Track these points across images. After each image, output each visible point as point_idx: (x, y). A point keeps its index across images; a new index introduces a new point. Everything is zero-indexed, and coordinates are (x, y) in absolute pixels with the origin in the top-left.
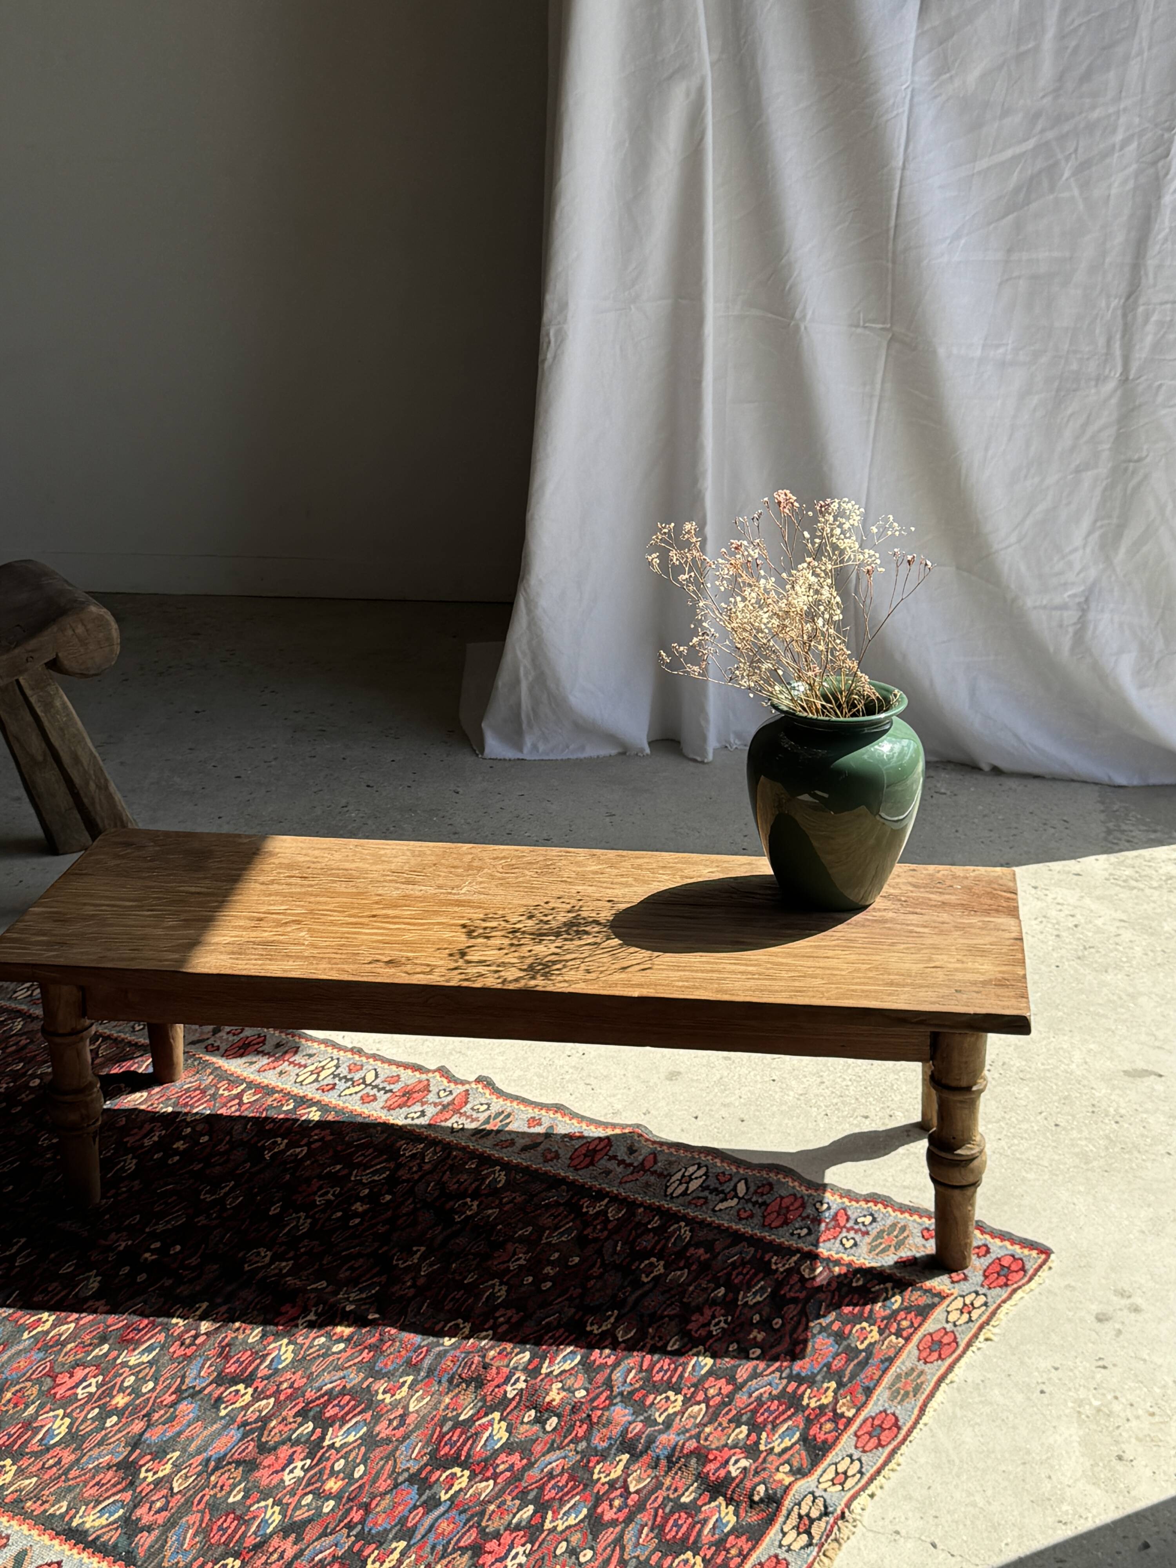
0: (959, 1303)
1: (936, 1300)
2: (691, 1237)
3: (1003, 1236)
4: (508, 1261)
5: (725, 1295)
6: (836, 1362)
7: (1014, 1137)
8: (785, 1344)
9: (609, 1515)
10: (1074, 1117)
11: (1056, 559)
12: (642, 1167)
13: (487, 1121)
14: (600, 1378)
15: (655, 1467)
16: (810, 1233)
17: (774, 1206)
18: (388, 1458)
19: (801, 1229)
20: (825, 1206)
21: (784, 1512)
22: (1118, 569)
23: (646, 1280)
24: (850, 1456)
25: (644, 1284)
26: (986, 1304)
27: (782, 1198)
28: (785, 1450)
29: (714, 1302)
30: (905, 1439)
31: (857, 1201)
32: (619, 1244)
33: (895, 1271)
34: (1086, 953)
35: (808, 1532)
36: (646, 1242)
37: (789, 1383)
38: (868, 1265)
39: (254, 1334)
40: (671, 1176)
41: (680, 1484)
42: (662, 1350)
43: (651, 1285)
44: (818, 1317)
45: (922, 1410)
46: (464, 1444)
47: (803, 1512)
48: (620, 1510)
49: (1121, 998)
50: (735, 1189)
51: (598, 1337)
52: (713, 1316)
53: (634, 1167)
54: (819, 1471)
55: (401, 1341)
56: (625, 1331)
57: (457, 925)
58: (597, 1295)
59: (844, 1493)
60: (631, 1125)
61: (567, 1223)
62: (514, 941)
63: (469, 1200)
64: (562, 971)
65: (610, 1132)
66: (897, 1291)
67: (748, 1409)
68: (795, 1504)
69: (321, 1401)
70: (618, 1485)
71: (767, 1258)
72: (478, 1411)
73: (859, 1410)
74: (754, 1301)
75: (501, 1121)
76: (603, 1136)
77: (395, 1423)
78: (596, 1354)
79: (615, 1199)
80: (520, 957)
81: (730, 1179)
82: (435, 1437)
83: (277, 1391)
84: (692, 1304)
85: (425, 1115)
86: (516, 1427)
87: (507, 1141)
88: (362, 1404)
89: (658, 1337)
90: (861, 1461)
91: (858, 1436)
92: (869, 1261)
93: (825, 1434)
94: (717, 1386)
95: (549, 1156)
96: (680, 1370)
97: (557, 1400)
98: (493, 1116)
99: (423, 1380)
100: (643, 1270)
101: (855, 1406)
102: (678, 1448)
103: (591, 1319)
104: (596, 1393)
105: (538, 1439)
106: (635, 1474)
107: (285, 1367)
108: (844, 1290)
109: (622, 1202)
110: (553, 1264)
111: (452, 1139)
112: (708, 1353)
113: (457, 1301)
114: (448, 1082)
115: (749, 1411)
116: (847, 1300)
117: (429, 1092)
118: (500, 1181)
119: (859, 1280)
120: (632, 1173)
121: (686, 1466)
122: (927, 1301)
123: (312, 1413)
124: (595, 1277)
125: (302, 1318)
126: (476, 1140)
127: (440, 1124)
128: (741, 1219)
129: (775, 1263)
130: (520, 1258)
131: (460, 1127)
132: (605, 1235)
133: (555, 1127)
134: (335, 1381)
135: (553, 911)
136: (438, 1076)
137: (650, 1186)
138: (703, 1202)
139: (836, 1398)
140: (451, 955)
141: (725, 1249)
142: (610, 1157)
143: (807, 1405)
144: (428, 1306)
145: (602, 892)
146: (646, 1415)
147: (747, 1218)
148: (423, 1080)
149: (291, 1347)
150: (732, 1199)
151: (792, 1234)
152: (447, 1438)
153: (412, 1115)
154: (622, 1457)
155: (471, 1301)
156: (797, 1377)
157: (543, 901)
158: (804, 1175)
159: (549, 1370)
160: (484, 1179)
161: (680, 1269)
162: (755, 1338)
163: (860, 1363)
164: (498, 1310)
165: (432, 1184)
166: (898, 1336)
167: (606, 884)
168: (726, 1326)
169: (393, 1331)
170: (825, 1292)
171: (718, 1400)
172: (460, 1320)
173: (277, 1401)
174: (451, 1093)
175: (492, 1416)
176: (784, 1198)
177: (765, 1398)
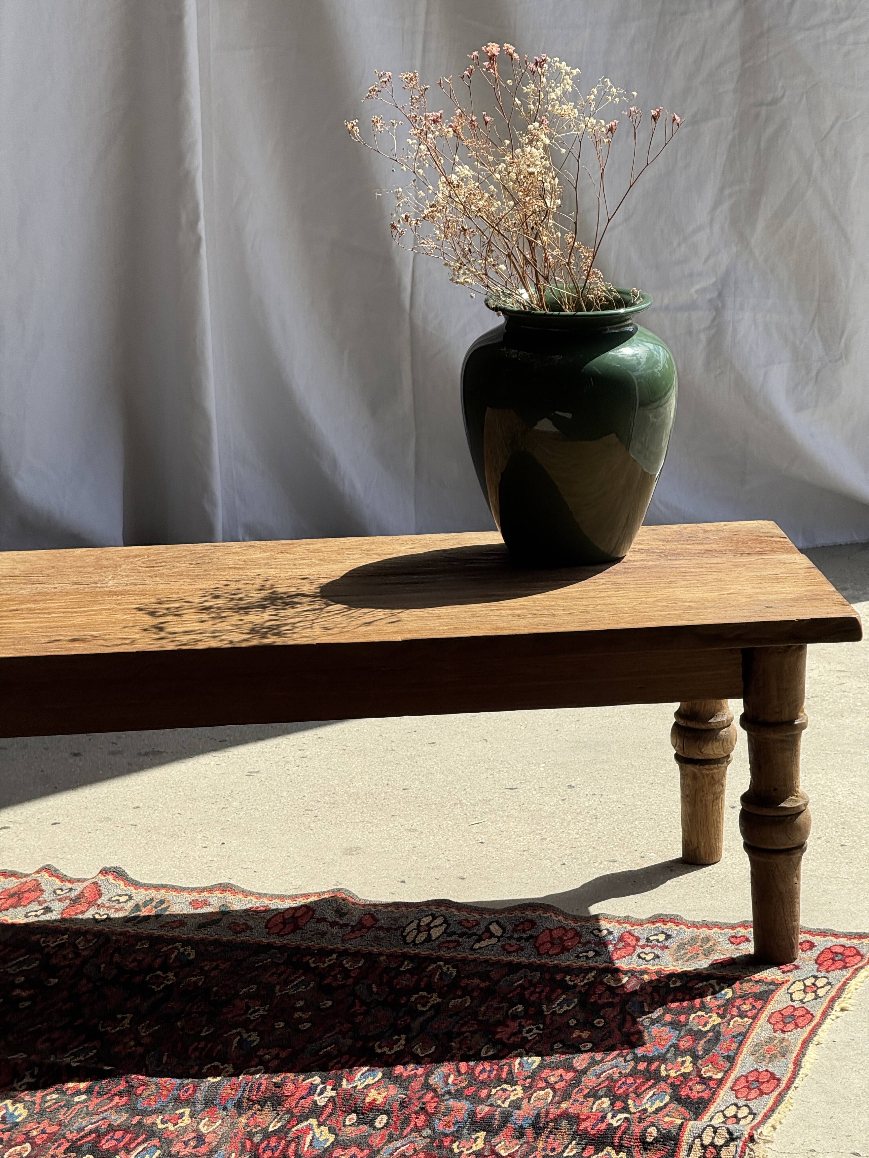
0: (800, 986)
1: (772, 987)
2: (457, 972)
3: (823, 933)
4: (246, 1013)
5: (526, 1010)
6: (682, 1043)
8: (617, 1037)
10: (860, 838)
11: (675, 243)
12: (361, 925)
13: (137, 907)
14: (417, 1084)
15: (521, 1135)
16: (597, 954)
17: (545, 937)
19: (587, 952)
20: (605, 932)
21: (685, 1146)
22: (757, 252)
23: (425, 1009)
24: (736, 1105)
25: (423, 1013)
26: (829, 983)
27: (551, 930)
28: (659, 1110)
29: (515, 1017)
30: (788, 1087)
31: (641, 925)
32: (374, 986)
33: (713, 971)
36: (406, 981)
37: (636, 1064)
38: (680, 971)
40: (404, 928)
41: (555, 1145)
42: (478, 1058)
43: (432, 1012)
44: (644, 1013)
45: (797, 1064)
46: (287, 1146)
47: (706, 1142)
50: (487, 929)
51: (393, 1056)
52: (521, 1026)
53: (352, 926)
54: (706, 1118)
55: (156, 1084)
56: (423, 1049)
57: (128, 609)
58: (372, 1027)
59: (744, 1127)
60: (329, 891)
61: (299, 977)
62: (213, 615)
63: (159, 973)
64: (296, 630)
65: (303, 901)
66: (725, 985)
67: (602, 1086)
68: (695, 1138)
69: (89, 1138)
70: (486, 1154)
71: (558, 977)
72: (289, 1122)
73: (727, 1072)
74: (563, 1010)
75: (155, 907)
76: (295, 906)
77: (192, 1144)
78: (399, 1069)
79: (345, 953)
80: (233, 625)
81: (478, 924)
82: (248, 1146)
83: (28, 1138)
84: (492, 1020)
85: (52, 911)
86: (340, 1130)
87: (174, 922)
88: (142, 1134)
89: (466, 1048)
90: (748, 1107)
91: (735, 1090)
92: (680, 967)
93: (699, 1093)
94: (556, 1075)
95: (238, 929)
96: (506, 1069)
97: (380, 1100)
98: (141, 904)
99: (203, 1110)
100: (416, 1002)
101: (721, 1071)
102: (542, 1115)
103: (377, 1044)
104: (418, 1095)
105: (371, 1135)
106: (500, 1145)
107: (25, 1120)
108: (663, 991)
109: (356, 955)
110: (302, 1009)
111: (101, 927)
112: (530, 1054)
113: (203, 1049)
114: (62, 881)
115: (604, 1087)
116: (670, 998)
117: (42, 891)
118: (189, 955)
119: (676, 982)
120: (352, 931)
121: (557, 1129)
122: (762, 989)
123: (84, 1148)
124: (361, 1014)
125: (17, 1082)
126: (134, 925)
127: (76, 917)
128: (509, 953)
129: (570, 980)
130: (258, 1010)
131: (105, 917)
132: (350, 981)
133: (229, 905)
134: (95, 1123)
135: (239, 591)
136: (47, 876)
137: (382, 939)
138: (455, 944)
139: (697, 1067)
140: (145, 630)
141: (504, 976)
142: (318, 919)
143: (667, 1075)
144: (168, 1057)
145: (287, 573)
146: (488, 1103)
147: (516, 951)
148: (26, 882)
149: (20, 1106)
150: (490, 938)
151: (578, 957)
152: (263, 1145)
153: (34, 913)
154: (479, 1134)
155: (219, 1048)
156: (644, 1058)
157: (220, 585)
158: (566, 911)
159: (350, 1086)
160: (167, 955)
161: (460, 997)
162: (580, 1036)
163: (709, 1041)
164: (258, 1050)
165: (103, 965)
166: (742, 1017)
167: (287, 567)
168: (541, 1032)
169: (141, 1077)
170: (641, 995)
171: (563, 1084)
172: (216, 1063)
173: (33, 1145)
174: (71, 889)
175: (309, 1122)
176: (552, 930)
177: (616, 1076)
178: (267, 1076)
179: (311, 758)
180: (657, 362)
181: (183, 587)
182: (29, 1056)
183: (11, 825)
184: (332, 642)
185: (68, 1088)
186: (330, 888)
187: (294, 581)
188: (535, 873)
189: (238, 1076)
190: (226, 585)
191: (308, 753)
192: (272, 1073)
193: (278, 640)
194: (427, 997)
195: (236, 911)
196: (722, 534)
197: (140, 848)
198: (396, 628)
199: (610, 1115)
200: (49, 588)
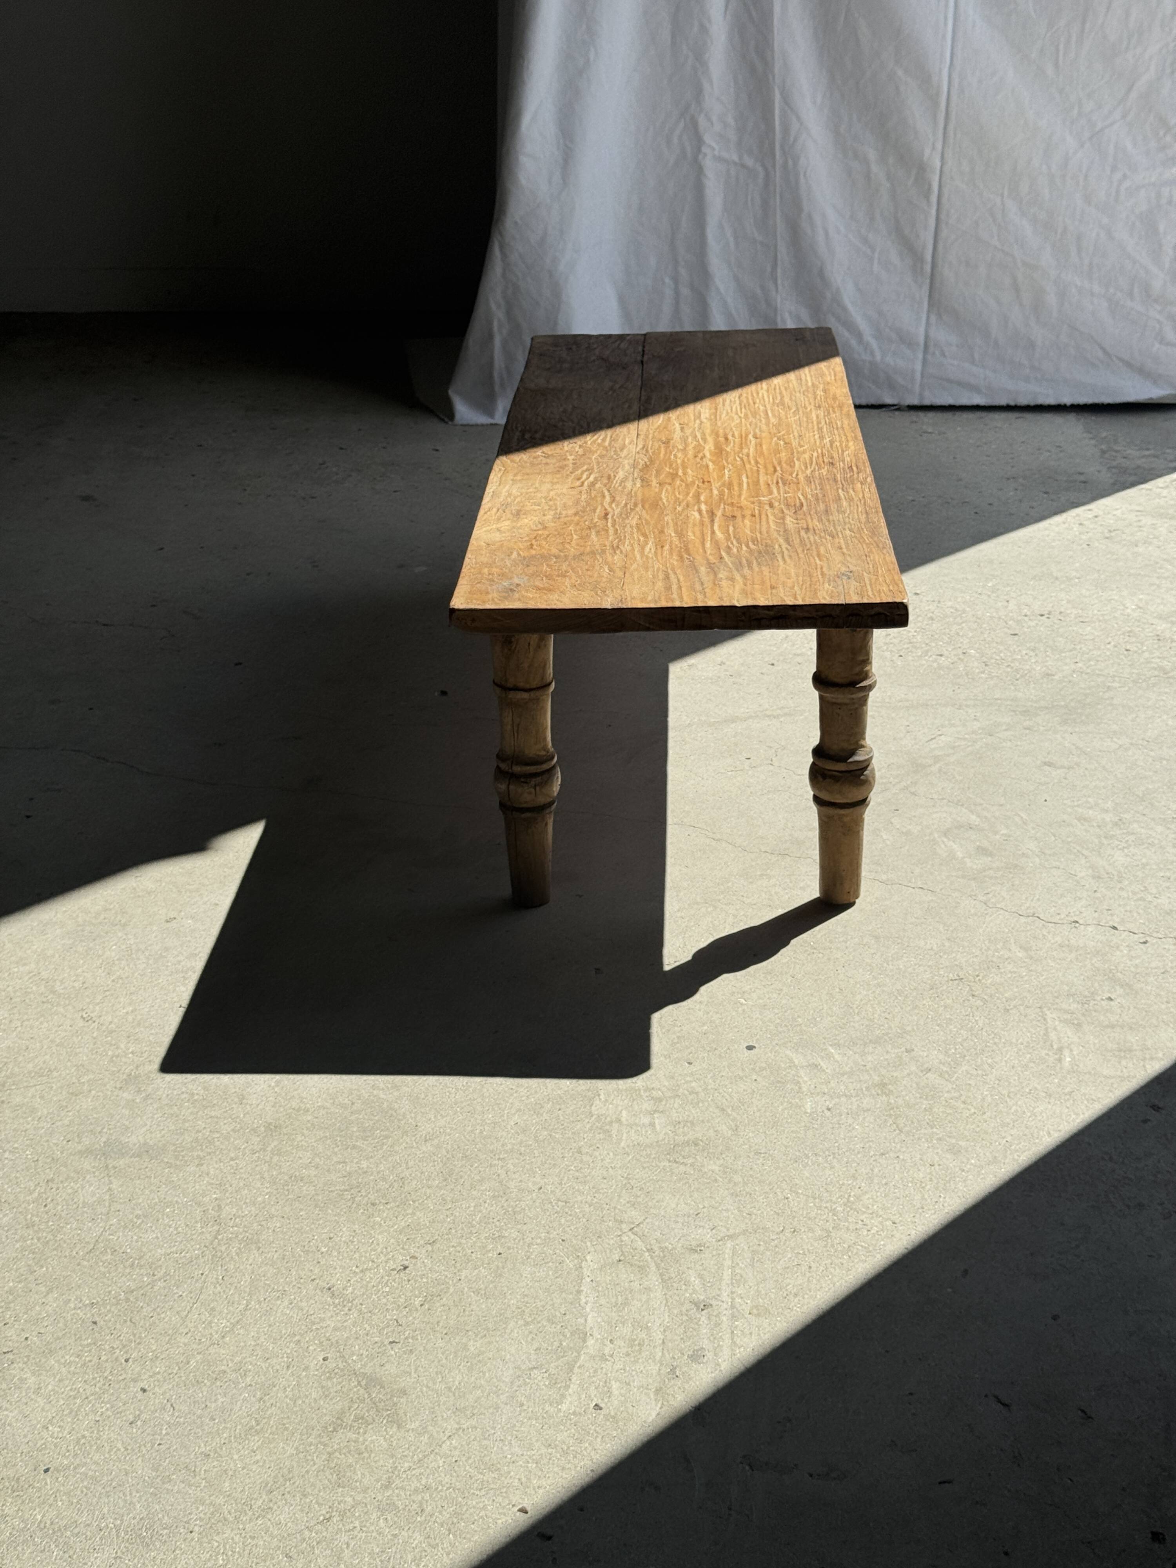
7: (1089, 660)
10: (1142, 644)
34: (1113, 534)
49: (1157, 563)
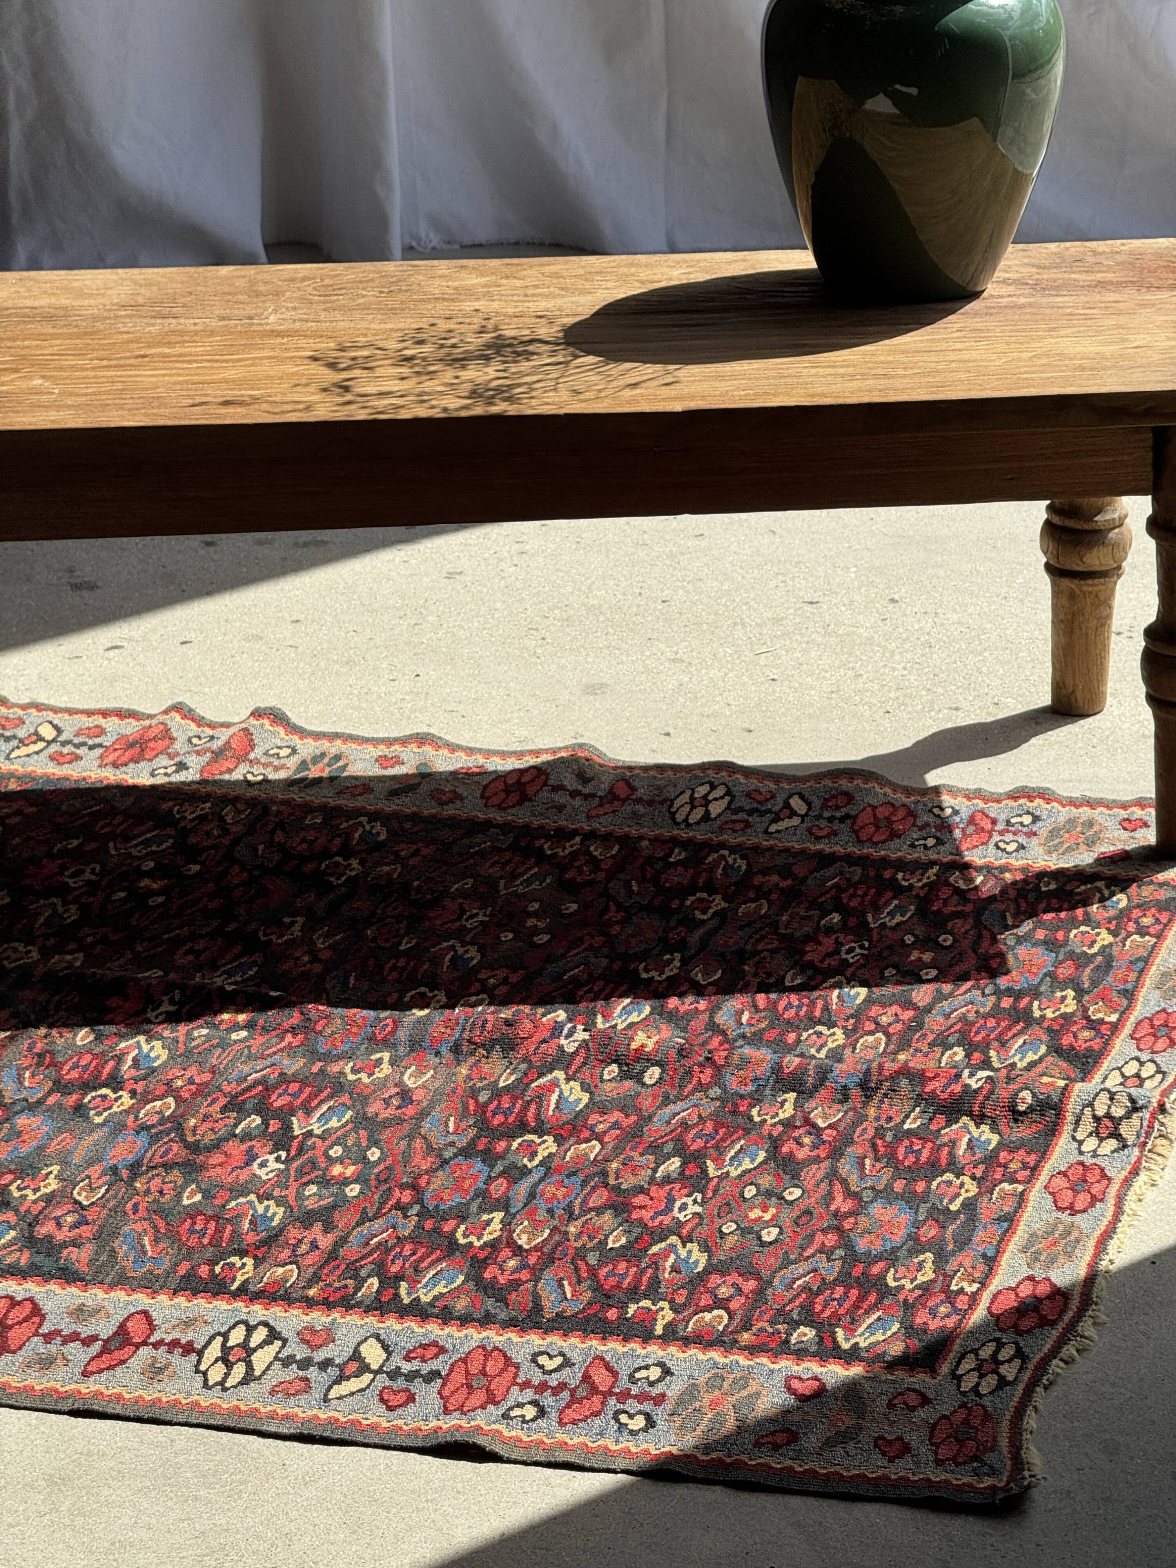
2: (748, 864)
4: (459, 918)
5: (844, 921)
6: (1060, 970)
8: (970, 962)
9: (801, 1154)
12: (612, 796)
13: (303, 765)
14: (698, 1024)
15: (846, 1098)
16: (940, 842)
17: (865, 818)
18: (411, 1137)
19: (925, 839)
20: (949, 811)
21: (1070, 1118)
23: (705, 917)
24: (1137, 1059)
25: (703, 922)
27: (874, 808)
28: (1032, 1065)
29: (829, 930)
31: (998, 801)
32: (633, 883)
33: (1101, 869)
35: (1116, 1135)
36: (678, 877)
37: (999, 999)
38: (1054, 867)
39: (83, 1037)
40: (672, 801)
41: (891, 1113)
42: (781, 988)
43: (715, 921)
44: (1007, 928)
46: (525, 1108)
47: (1100, 1112)
48: (815, 1147)
50: (787, 805)
51: (665, 984)
52: (839, 944)
53: (600, 797)
54: (1098, 1077)
55: (342, 1017)
56: (706, 974)
57: (299, 357)
58: (633, 941)
59: (1151, 1091)
60: (566, 747)
61: (530, 869)
62: (417, 369)
63: (339, 859)
64: (534, 394)
65: (531, 761)
66: (1117, 889)
67: (952, 1030)
68: (1084, 1106)
69: (254, 1092)
70: (798, 1124)
71: (887, 874)
72: (526, 1074)
73: (1124, 1014)
74: (895, 921)
75: (329, 765)
76: (521, 767)
77: (395, 1102)
78: (673, 1002)
79: (591, 835)
80: (446, 385)
81: (773, 797)
82: (472, 1108)
83: (170, 1090)
84: (797, 935)
85: (187, 769)
86: (596, 1086)
87: (356, 787)
88: (326, 1088)
89: (765, 973)
90: (1155, 1062)
91: (1136, 1039)
92: (1055, 863)
93: (1086, 1041)
94: (889, 1014)
95: (444, 798)
96: (820, 1004)
97: (650, 1046)
98: (308, 760)
99: (408, 1055)
100: (693, 908)
101: (1116, 1011)
102: (874, 1071)
103: (642, 966)
104: (701, 1039)
105: (639, 1094)
106: (816, 1111)
107: (164, 1064)
108: (1031, 897)
109: (607, 838)
110: (536, 914)
111: (256, 793)
112: (852, 983)
113: (403, 969)
114: (199, 726)
115: (956, 1032)
116: (1042, 906)
117: (173, 739)
118: (378, 834)
119: (1048, 884)
120: (601, 805)
121: (894, 1091)
122: (1169, 895)
123: (248, 1106)
124: (617, 923)
125: (153, 1011)
126: (300, 790)
127: (221, 777)
128: (818, 839)
129: (904, 879)
130: (477, 915)
131: (260, 778)
132: (601, 875)
133: (430, 764)
134: (261, 1070)
135: (452, 334)
136: (178, 717)
137: (642, 816)
138: (742, 825)
139: (1083, 1006)
140: (325, 390)
141: (812, 873)
142: (553, 787)
143: (1041, 1016)
144: (356, 979)
145: (516, 307)
146: (797, 1053)
147: (827, 836)
148: (150, 727)
149: (158, 1044)
150: (790, 817)
151: (913, 846)
152: (492, 1107)
153: (162, 771)
154: (787, 1096)
155: (425, 967)
156: (1009, 991)
157: (423, 324)
158: (894, 780)
159: (608, 1025)
160: (348, 835)
161: (752, 901)
162: (920, 959)
163: (1098, 968)
164: (479, 972)
165: (261, 847)
166: (1142, 935)
167: (515, 298)
168: (866, 952)
169: (321, 1008)
170: (1002, 902)
171: (899, 1026)
172: (423, 989)
173: (178, 1099)
174: (212, 738)
175: (554, 1074)
176: (876, 807)
177: (971, 1016)
178: (492, 1008)
179: (533, 555)
180: (1037, 15)
181: (372, 326)
182: (166, 974)
183: (125, 644)
184: (585, 411)
185: (222, 1021)
186: (567, 743)
187: (526, 320)
188: (849, 725)
189: (453, 1007)
190: (433, 325)
191: (528, 547)
192: (499, 1005)
193: (510, 408)
194: (708, 901)
195: (441, 773)
196: (1119, 258)
197: (304, 680)
198: (674, 393)
199: (966, 1072)
200: (188, 324)
